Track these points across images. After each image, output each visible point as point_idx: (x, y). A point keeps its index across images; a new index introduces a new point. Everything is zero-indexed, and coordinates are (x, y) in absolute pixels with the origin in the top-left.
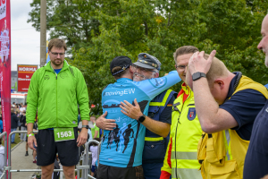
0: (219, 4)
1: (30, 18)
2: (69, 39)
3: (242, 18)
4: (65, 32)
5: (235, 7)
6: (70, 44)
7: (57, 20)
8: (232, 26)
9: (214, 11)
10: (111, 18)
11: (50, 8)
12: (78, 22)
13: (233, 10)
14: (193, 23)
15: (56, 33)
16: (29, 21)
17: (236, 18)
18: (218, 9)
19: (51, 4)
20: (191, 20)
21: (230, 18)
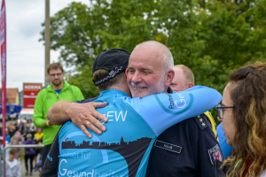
0: (218, 22)
1: (41, 37)
2: (78, 57)
3: (241, 35)
4: (75, 50)
5: (234, 24)
6: (79, 61)
7: (67, 39)
8: (232, 42)
9: (214, 28)
10: (114, 37)
11: (60, 27)
12: (87, 40)
13: (233, 27)
14: (191, 41)
15: (66, 52)
16: (40, 40)
17: (235, 35)
18: (218, 27)
19: (60, 24)
20: (189, 38)
21: (229, 34)
